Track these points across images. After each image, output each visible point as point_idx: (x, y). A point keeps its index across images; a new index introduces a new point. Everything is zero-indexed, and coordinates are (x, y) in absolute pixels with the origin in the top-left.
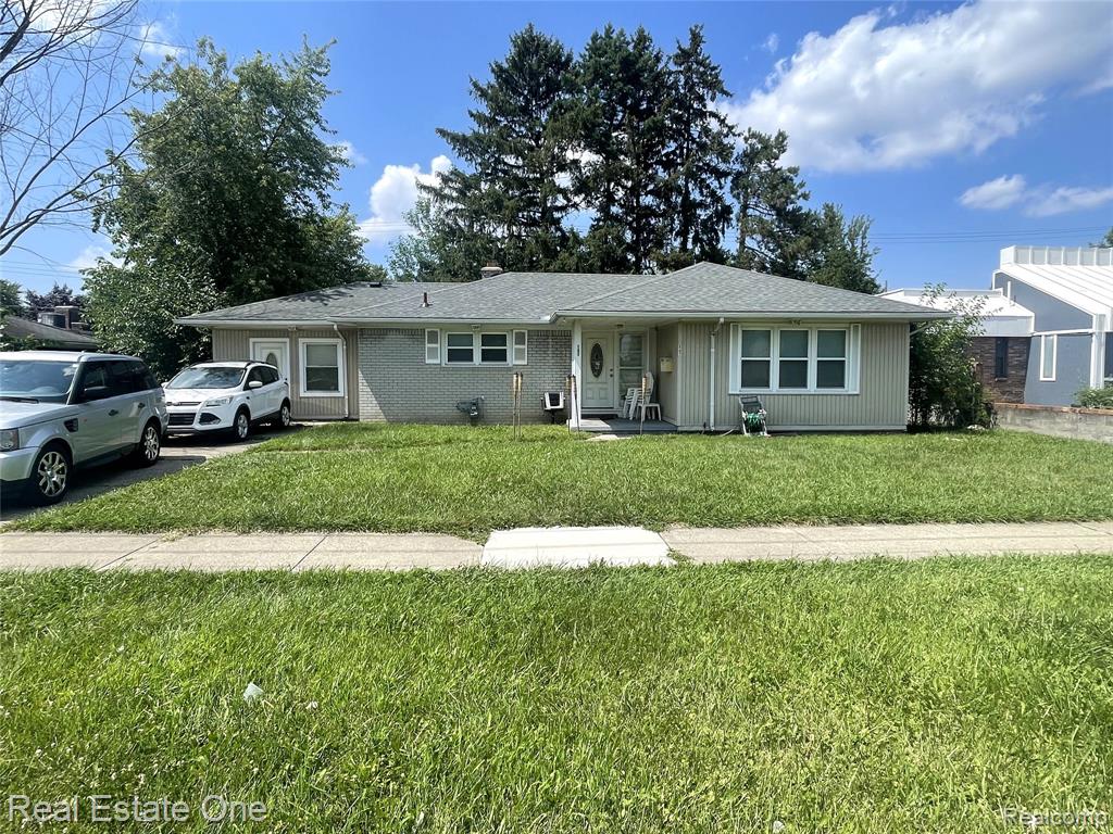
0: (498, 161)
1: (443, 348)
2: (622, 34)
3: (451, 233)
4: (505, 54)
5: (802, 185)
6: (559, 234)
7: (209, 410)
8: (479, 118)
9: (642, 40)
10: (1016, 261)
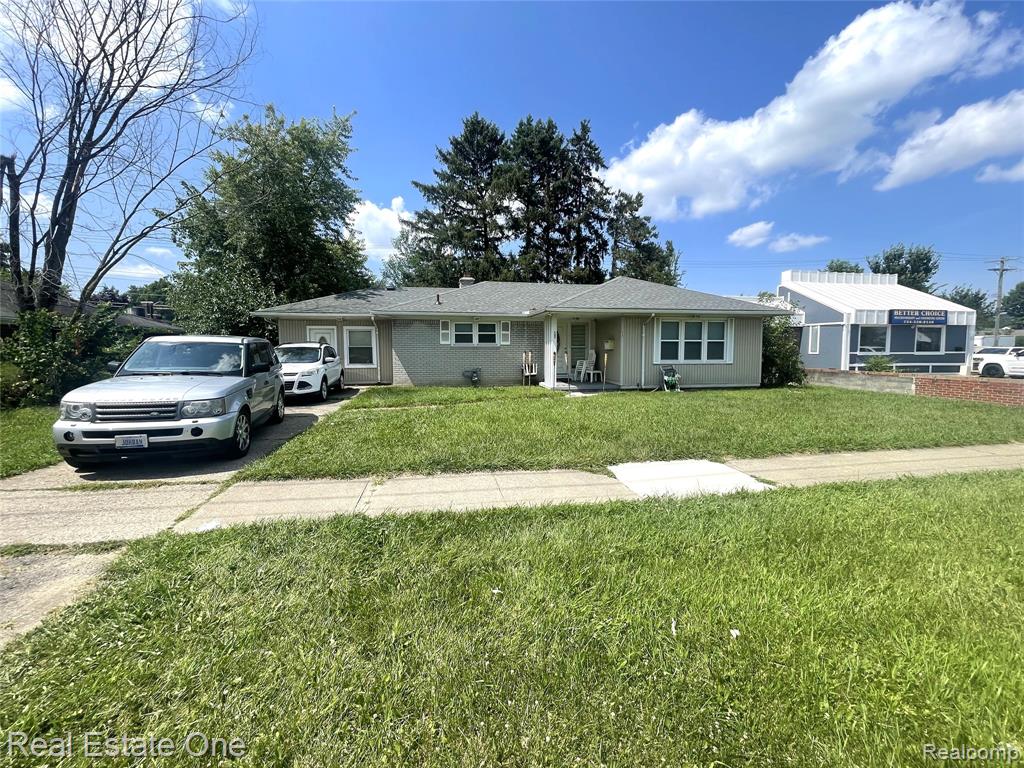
0: (456, 205)
1: (452, 332)
2: (540, 122)
3: (425, 254)
4: (459, 132)
5: (654, 228)
6: (498, 256)
7: (304, 379)
8: (442, 176)
9: (551, 127)
10: (792, 280)
